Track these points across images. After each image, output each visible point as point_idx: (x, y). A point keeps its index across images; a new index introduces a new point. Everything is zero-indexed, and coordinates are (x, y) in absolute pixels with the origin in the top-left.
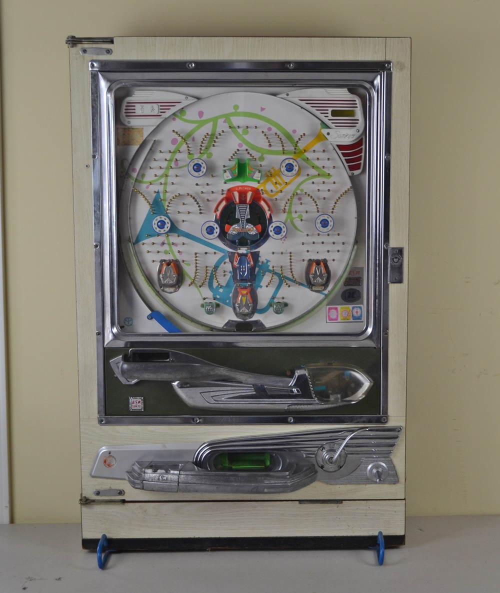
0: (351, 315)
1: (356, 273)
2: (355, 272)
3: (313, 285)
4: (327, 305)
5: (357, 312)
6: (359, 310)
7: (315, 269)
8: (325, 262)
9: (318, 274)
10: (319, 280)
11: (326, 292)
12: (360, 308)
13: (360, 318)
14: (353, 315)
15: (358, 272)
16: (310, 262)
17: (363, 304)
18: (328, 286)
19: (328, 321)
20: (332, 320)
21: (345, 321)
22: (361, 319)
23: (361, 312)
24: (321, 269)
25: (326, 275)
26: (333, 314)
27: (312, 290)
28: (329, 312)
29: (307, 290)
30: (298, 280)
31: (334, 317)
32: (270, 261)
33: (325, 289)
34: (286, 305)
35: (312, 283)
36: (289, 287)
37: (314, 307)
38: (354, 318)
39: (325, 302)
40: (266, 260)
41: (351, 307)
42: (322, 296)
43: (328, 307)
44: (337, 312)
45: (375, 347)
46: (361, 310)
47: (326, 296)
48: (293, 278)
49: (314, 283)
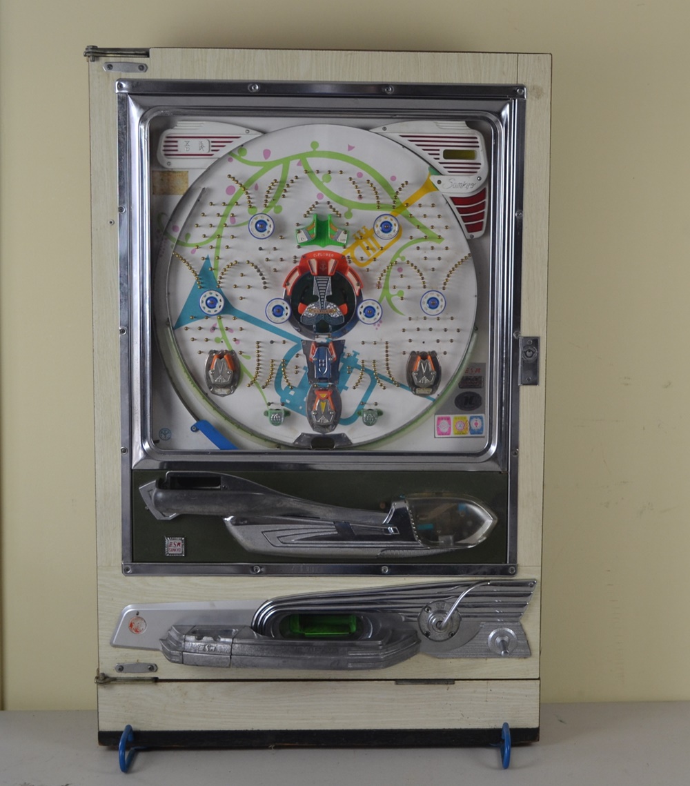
0: (469, 428)
1: (476, 371)
2: (474, 370)
3: (417, 387)
4: (435, 414)
5: (476, 424)
6: (479, 421)
7: (420, 365)
8: (434, 355)
9: (424, 372)
10: (425, 380)
11: (434, 396)
12: (481, 418)
13: (480, 432)
14: (470, 428)
15: (478, 370)
16: (414, 355)
17: (484, 413)
18: (437, 388)
19: (437, 436)
20: (443, 434)
21: (461, 435)
22: (481, 433)
23: (482, 424)
24: (428, 365)
25: (435, 373)
26: (444, 426)
27: (415, 394)
28: (438, 424)
29: (410, 394)
30: (397, 380)
32: (359, 354)
33: (433, 392)
34: (380, 413)
35: (416, 383)
36: (384, 388)
37: (418, 416)
38: (472, 432)
39: (434, 410)
40: (353, 351)
41: (468, 416)
42: (430, 402)
43: (437, 416)
44: (450, 423)
45: (500, 472)
46: (482, 421)
47: (435, 401)
48: (390, 377)
49: (419, 384)
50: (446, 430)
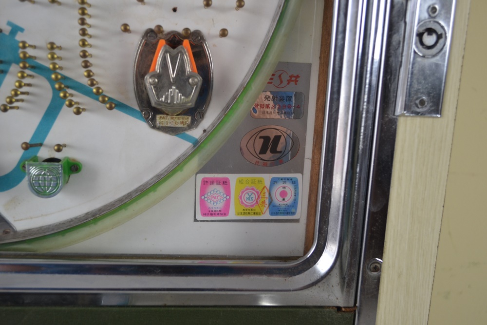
0: (267, 202)
1: (289, 82)
2: (285, 78)
3: (156, 111)
4: (202, 171)
5: (283, 194)
6: (289, 188)
7: (164, 59)
8: (197, 41)
9: (173, 75)
10: (175, 95)
11: (197, 133)
12: (294, 182)
13: (289, 210)
14: (271, 202)
15: (294, 79)
16: (152, 36)
17: (302, 172)
18: (202, 116)
19: (199, 217)
20: (212, 213)
21: (249, 218)
22: (293, 214)
23: (296, 195)
24: (182, 61)
25: (199, 79)
26: (216, 198)
27: (154, 127)
28: (203, 193)
29: (140, 127)
30: (109, 91)
31: (216, 205)
32: (22, 30)
33: (193, 125)
34: (74, 167)
35: (153, 104)
36: (78, 112)
37: (158, 176)
38: (275, 210)
39: (194, 164)
40: (9, 23)
41: (267, 178)
42: (183, 146)
43: (201, 177)
44: (228, 192)
45: (339, 309)
46: (296, 188)
47: (197, 145)
48: (92, 84)
49: (161, 103)
50: (218, 206)
